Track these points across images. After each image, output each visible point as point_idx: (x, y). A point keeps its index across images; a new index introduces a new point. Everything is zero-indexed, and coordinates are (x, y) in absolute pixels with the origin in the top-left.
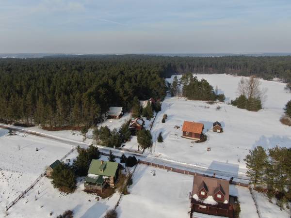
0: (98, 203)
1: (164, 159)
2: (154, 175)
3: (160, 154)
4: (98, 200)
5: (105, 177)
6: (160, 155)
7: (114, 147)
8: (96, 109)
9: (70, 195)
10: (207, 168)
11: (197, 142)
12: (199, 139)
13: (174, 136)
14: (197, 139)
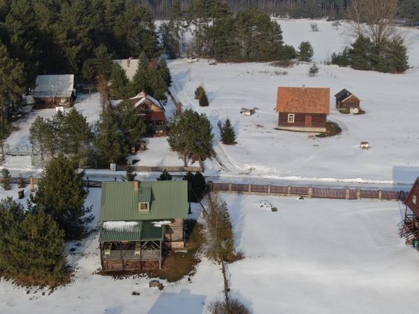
0: (164, 294)
1: (269, 177)
2: (274, 210)
3: (249, 167)
4: (161, 287)
5: (161, 223)
6: (251, 169)
7: (113, 166)
8: (14, 72)
9: (59, 290)
10: (391, 182)
11: (322, 135)
12: (324, 130)
13: (254, 128)
14: (318, 129)
